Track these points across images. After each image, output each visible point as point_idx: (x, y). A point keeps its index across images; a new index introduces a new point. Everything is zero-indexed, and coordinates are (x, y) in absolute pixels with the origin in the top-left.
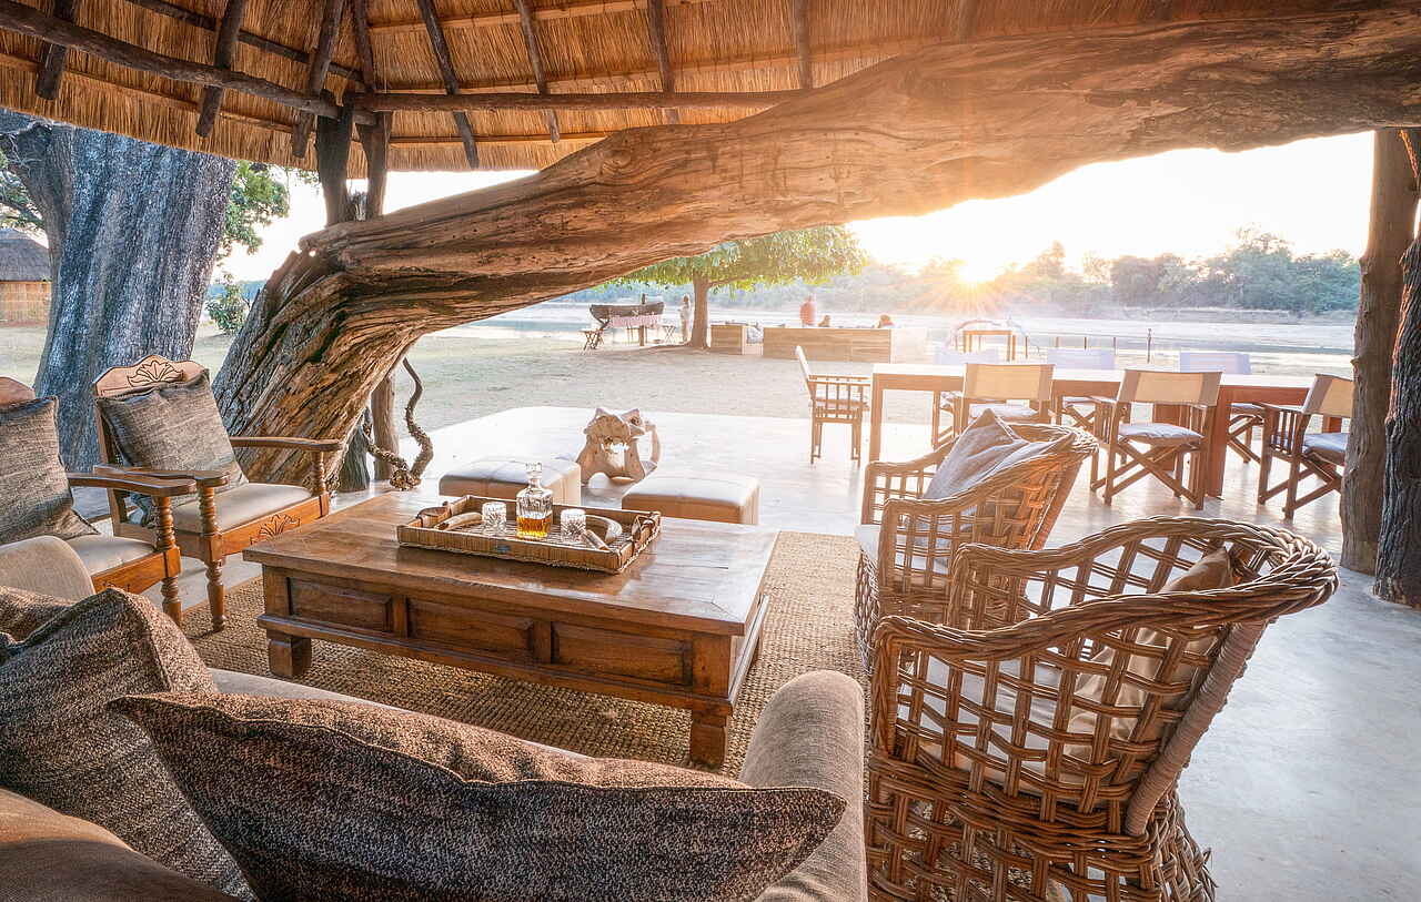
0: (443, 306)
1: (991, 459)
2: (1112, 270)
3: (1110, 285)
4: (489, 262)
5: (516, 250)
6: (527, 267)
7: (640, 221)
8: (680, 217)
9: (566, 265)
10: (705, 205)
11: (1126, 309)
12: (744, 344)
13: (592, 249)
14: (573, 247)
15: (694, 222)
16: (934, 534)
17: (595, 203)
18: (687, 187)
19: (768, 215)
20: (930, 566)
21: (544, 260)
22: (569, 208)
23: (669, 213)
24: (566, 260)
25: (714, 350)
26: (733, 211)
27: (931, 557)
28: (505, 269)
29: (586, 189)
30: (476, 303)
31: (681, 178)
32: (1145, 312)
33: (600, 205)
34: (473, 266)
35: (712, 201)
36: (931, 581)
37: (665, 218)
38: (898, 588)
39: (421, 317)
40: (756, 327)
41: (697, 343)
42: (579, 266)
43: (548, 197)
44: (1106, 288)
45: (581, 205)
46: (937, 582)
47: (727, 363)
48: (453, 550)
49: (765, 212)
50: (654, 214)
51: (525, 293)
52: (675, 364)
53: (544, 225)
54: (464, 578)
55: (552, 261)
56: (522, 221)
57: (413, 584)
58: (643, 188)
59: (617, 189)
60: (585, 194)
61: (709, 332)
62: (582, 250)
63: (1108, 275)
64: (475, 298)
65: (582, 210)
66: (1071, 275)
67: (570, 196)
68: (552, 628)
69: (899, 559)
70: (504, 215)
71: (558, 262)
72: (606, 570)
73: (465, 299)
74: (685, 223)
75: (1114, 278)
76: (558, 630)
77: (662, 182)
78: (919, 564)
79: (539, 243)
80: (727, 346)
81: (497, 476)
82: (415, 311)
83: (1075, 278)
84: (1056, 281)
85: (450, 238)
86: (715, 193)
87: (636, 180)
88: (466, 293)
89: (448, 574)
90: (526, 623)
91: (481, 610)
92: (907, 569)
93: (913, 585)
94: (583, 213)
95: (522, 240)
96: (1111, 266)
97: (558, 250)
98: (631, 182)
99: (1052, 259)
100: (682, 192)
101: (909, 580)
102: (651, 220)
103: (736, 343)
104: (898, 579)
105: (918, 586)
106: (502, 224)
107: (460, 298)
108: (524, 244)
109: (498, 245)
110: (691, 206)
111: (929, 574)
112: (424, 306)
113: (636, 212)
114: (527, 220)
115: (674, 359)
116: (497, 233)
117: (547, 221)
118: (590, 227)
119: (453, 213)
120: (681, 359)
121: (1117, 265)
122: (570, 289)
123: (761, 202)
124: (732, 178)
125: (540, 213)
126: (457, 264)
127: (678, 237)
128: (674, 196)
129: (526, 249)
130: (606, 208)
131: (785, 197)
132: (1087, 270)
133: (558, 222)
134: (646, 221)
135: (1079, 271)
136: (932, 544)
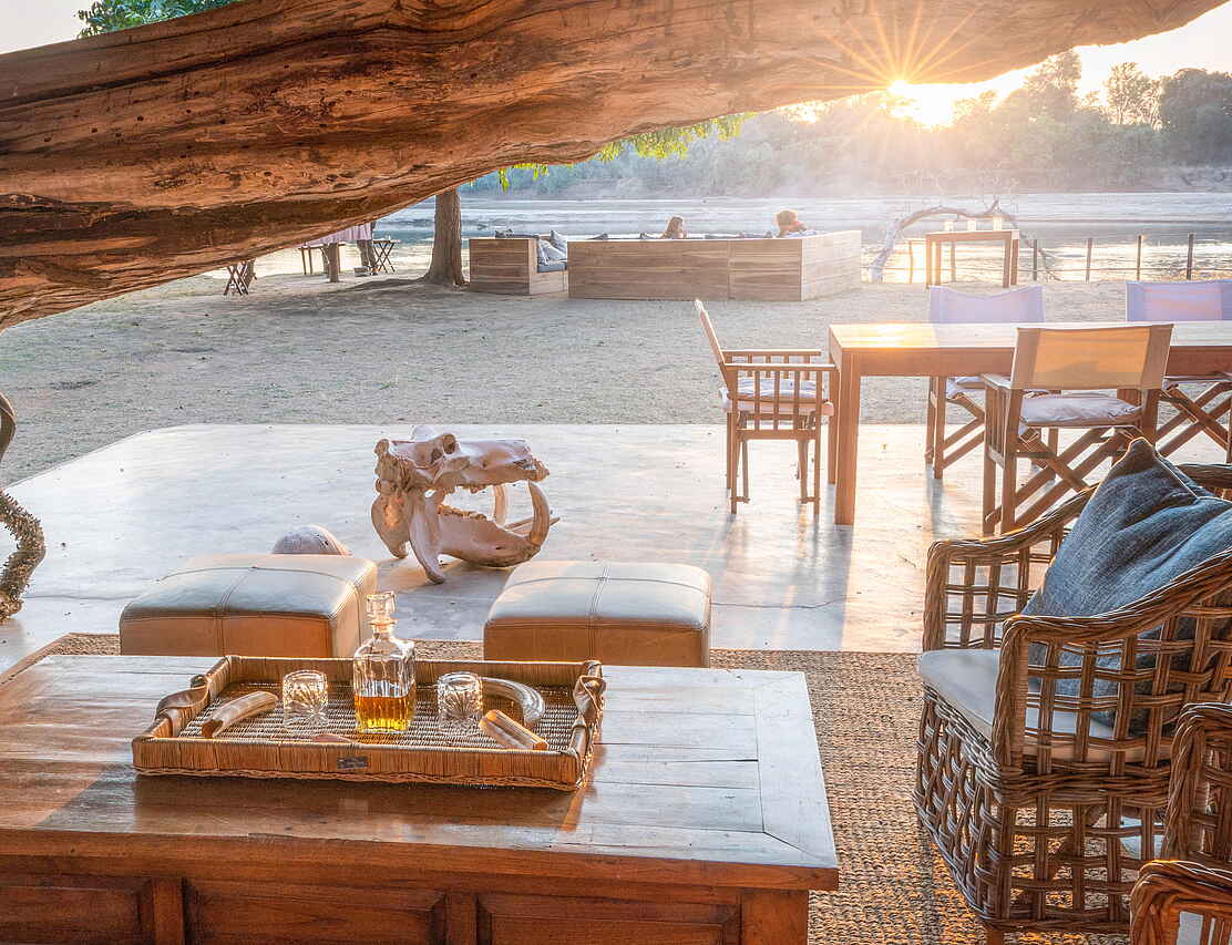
0: (76, 271)
1: (1164, 534)
2: (1162, 99)
3: (1158, 126)
4: (176, 184)
5: (230, 159)
6: (253, 190)
7: (473, 101)
8: (549, 92)
9: (331, 186)
10: (599, 68)
11: (1187, 170)
12: (533, 276)
13: (380, 156)
14: (346, 153)
15: (577, 101)
16: (1090, 672)
17: (388, 65)
18: (566, 33)
19: (713, 86)
20: (1083, 728)
21: (287, 178)
22: (337, 75)
23: (530, 85)
24: (332, 178)
25: (478, 289)
26: (649, 80)
27: (1086, 712)
28: (207, 195)
29: (368, 37)
30: (142, 262)
31: (556, 16)
32: (1217, 172)
33: (399, 70)
34: (143, 191)
35: (614, 60)
36: (1085, 755)
37: (522, 95)
38: (1031, 767)
39: (28, 292)
40: (551, 240)
41: (444, 272)
42: (357, 186)
43: (291, 51)
44: (1151, 134)
45: (359, 69)
46: (1095, 754)
47: (505, 311)
48: (254, 774)
49: (709, 81)
50: (503, 87)
51: (241, 240)
52: (407, 317)
53: (284, 108)
54: (304, 831)
55: (305, 180)
56: (238, 99)
57: (202, 853)
58: (482, 37)
59: (433, 38)
60: (365, 47)
61: (465, 254)
62: (362, 159)
63: (1155, 108)
64: (139, 251)
65: (363, 79)
66: (1089, 111)
67: (334, 50)
68: (478, 904)
69: (1032, 718)
70: (200, 87)
71: (315, 182)
72: (554, 785)
73: (122, 254)
74: (560, 103)
75: (1165, 114)
76: (491, 906)
77: (520, 25)
78: (1064, 723)
79: (275, 145)
80: (502, 279)
81: (237, 602)
82: (20, 281)
83: (1097, 117)
84: (1062, 125)
85: (88, 133)
86: (618, 46)
87: (468, 20)
88: (122, 243)
89: (269, 827)
90: (426, 898)
91: (340, 885)
92: (1045, 734)
93: (1055, 760)
94: (364, 85)
95: (243, 138)
96: (1160, 91)
97: (316, 158)
98: (458, 24)
99: (1055, 82)
100: (558, 45)
101: (1049, 752)
102: (495, 99)
103: (517, 273)
104: (1028, 751)
105: (1065, 762)
106: (199, 106)
107: (110, 252)
108: (245, 147)
109: (190, 148)
110: (572, 71)
111: (1081, 740)
112: (38, 272)
113: (468, 84)
114: (248, 99)
115: (406, 309)
116: (186, 125)
117: (293, 102)
118: (379, 112)
119: (86, 82)
120: (415, 307)
121: (1173, 87)
122: (327, 229)
123: (703, 61)
124: (653, 18)
125: (276, 83)
126: (108, 189)
127: (546, 130)
128: (542, 53)
129: (249, 156)
130: (408, 76)
131: (748, 53)
132: (1117, 101)
133: (312, 103)
134: (488, 99)
135: (1103, 101)
136: (1087, 692)
